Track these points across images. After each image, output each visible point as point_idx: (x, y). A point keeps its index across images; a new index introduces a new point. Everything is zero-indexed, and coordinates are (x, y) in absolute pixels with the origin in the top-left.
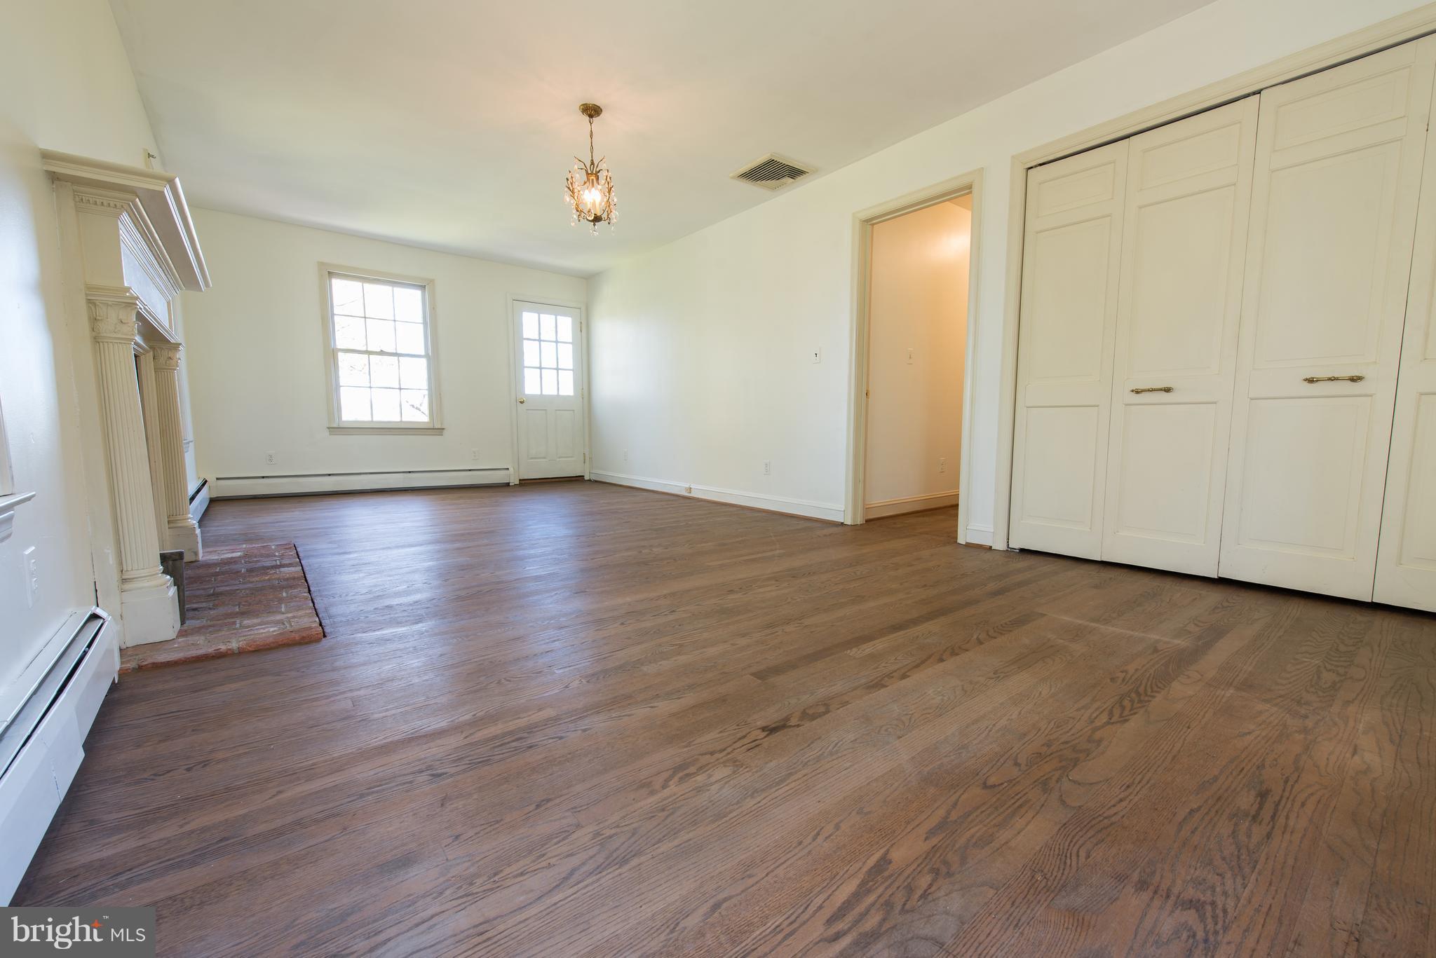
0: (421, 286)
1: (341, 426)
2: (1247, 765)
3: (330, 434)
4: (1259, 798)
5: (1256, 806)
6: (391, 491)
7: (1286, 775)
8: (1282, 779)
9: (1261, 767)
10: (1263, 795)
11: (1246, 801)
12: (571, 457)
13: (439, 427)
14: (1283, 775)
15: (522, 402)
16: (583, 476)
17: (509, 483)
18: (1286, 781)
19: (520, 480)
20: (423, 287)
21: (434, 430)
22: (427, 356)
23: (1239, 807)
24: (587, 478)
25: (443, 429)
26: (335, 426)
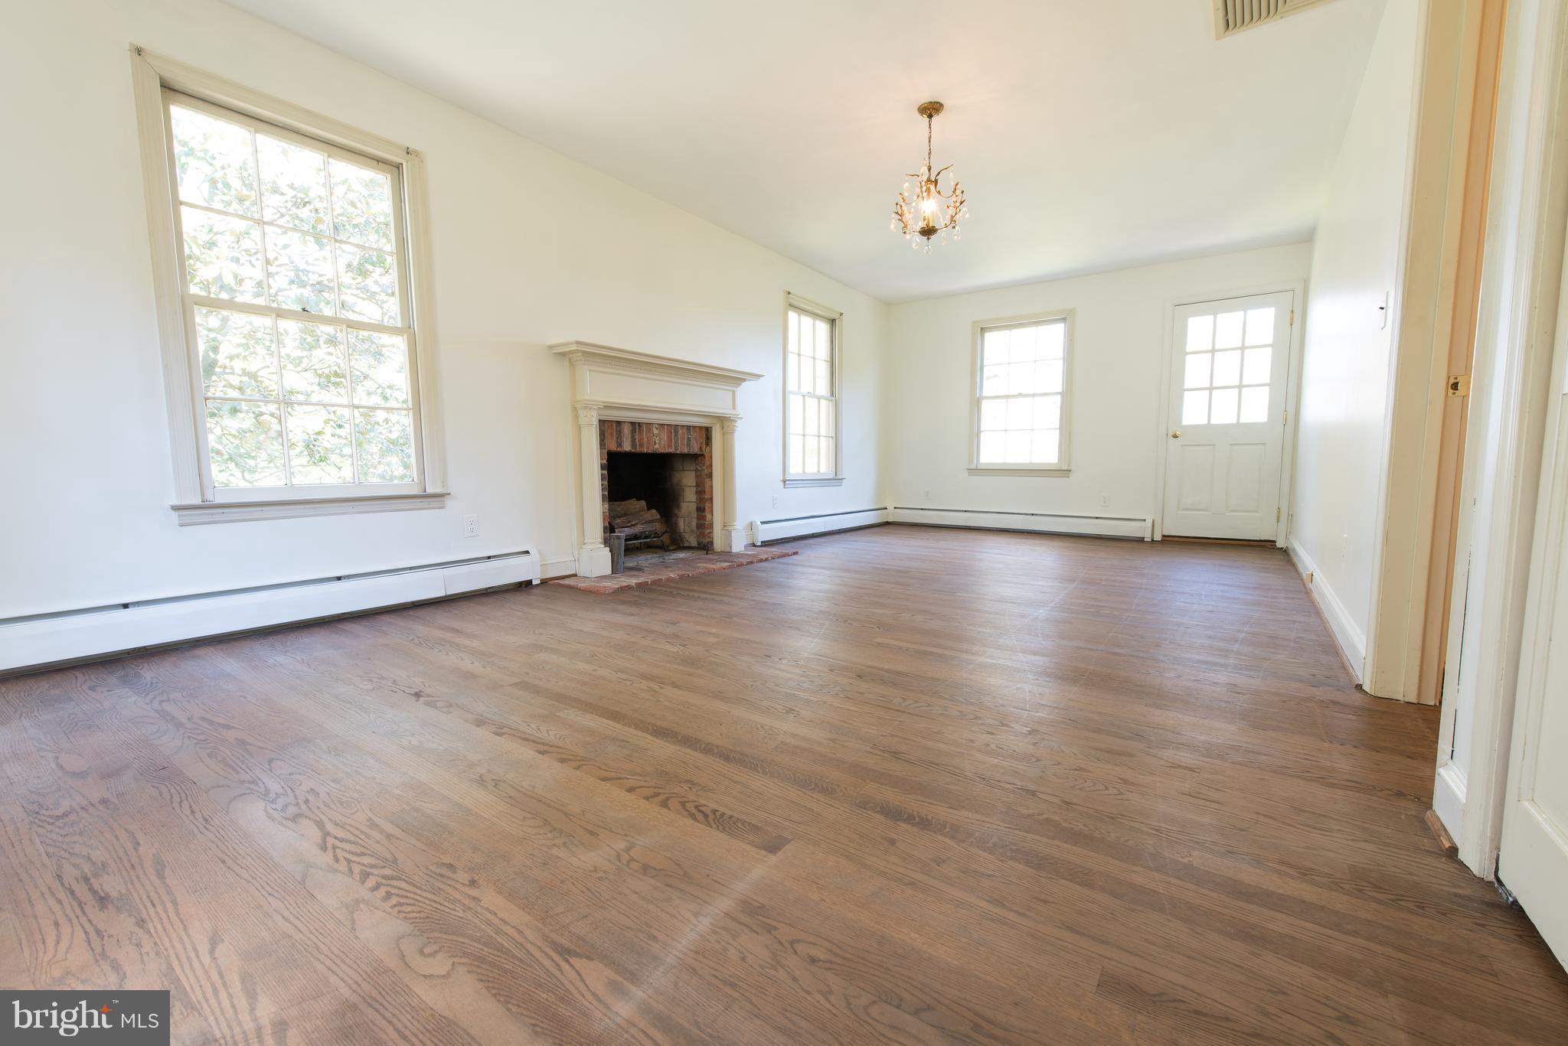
0: (1063, 319)
1: (979, 468)
2: (157, 912)
3: (969, 475)
4: (102, 894)
5: (96, 887)
6: (1014, 532)
7: (106, 938)
8: (106, 931)
9: (141, 923)
10: (103, 901)
11: (112, 885)
12: (1255, 512)
13: (1066, 468)
14: (110, 936)
15: (1175, 436)
16: (1274, 542)
17: (1144, 538)
18: (98, 932)
19: (1163, 536)
20: (1064, 320)
21: (1062, 472)
22: (1061, 394)
23: (109, 875)
24: (1279, 545)
25: (1070, 471)
26: (973, 467)
